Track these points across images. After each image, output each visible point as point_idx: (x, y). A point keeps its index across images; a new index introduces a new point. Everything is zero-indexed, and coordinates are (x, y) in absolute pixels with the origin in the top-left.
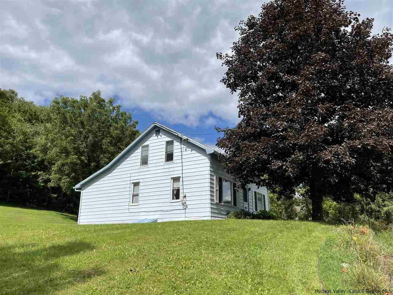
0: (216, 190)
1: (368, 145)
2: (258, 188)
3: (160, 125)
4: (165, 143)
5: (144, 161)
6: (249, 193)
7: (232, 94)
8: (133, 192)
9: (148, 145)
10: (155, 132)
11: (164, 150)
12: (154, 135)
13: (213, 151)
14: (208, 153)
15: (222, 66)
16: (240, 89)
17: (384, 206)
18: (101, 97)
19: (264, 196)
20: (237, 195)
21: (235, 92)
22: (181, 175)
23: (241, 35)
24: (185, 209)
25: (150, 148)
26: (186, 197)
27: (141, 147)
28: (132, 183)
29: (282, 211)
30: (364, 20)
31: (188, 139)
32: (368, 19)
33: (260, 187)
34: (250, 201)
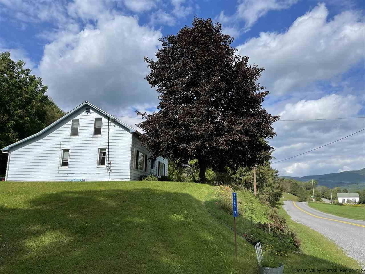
0: (135, 160)
1: (236, 139)
2: (164, 159)
3: (91, 105)
4: (94, 120)
5: (74, 132)
6: (155, 162)
7: (152, 88)
8: (63, 157)
9: (79, 120)
10: (85, 109)
11: (93, 125)
12: (85, 112)
13: (136, 131)
14: (131, 132)
15: (147, 67)
16: (158, 85)
17: (245, 175)
18: (10, 58)
19: (164, 165)
20: (147, 164)
21: (154, 87)
22: (107, 147)
23: (163, 46)
24: (110, 173)
25: (80, 123)
26: (111, 164)
27: (72, 120)
28: (62, 150)
29: (172, 177)
30: (243, 57)
31: (115, 119)
32: (246, 57)
33: (165, 159)
34: (155, 168)
